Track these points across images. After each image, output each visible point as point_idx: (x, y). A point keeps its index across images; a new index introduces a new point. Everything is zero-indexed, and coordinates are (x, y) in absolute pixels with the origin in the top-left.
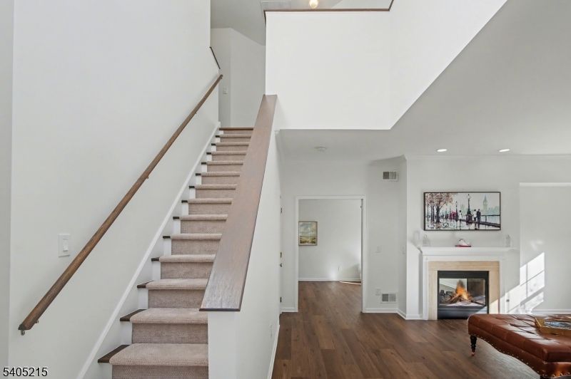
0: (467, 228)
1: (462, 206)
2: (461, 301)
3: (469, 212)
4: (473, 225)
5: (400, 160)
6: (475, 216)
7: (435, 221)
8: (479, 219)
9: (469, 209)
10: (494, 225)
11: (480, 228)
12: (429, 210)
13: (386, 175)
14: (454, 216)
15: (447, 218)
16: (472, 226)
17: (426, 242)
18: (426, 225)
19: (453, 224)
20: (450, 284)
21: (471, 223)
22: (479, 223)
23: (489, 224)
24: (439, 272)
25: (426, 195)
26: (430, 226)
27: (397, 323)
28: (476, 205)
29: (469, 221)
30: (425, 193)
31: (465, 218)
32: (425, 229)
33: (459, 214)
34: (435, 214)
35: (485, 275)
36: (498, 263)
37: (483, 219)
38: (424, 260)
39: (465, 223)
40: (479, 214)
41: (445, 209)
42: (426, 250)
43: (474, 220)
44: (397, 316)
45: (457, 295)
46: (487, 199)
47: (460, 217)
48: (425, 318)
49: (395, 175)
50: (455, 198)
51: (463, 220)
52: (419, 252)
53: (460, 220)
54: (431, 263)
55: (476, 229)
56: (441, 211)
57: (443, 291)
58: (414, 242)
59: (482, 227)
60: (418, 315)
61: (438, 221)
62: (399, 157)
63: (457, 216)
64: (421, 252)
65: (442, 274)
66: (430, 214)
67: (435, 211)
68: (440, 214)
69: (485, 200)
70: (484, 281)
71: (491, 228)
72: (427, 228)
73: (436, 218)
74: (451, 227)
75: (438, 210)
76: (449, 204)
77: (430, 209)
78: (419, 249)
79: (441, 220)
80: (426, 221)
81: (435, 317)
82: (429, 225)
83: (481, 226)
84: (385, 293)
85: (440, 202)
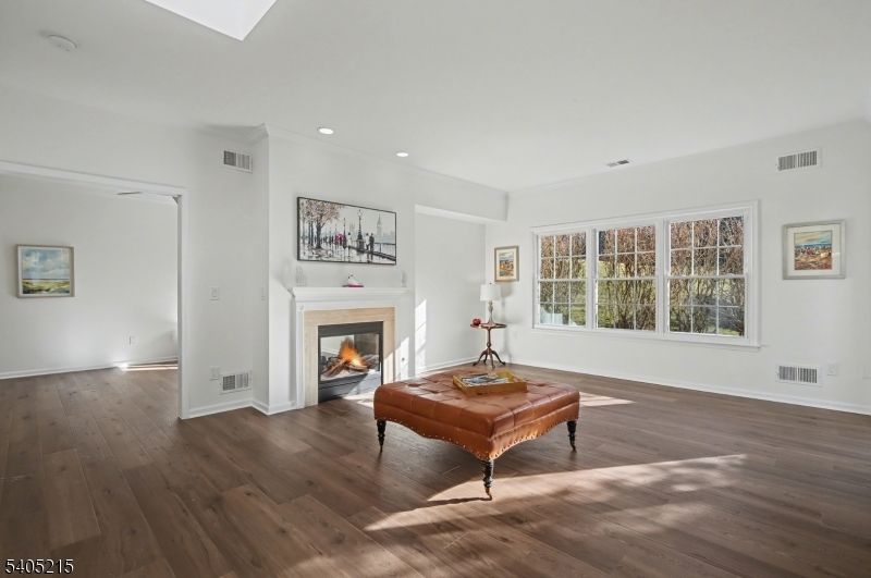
0: (357, 259)
1: (352, 227)
2: (348, 369)
3: (360, 237)
4: (365, 255)
5: (255, 135)
6: (368, 243)
7: (315, 245)
8: (372, 247)
9: (360, 232)
10: (389, 258)
12: (305, 227)
13: (229, 158)
14: (341, 240)
15: (331, 241)
16: (364, 258)
17: (301, 280)
18: (301, 251)
19: (341, 253)
20: (332, 346)
21: (363, 252)
22: (372, 253)
23: (383, 256)
24: (320, 327)
25: (301, 201)
26: (307, 252)
27: (252, 424)
28: (369, 229)
29: (360, 251)
30: (298, 199)
31: (355, 245)
32: (298, 259)
33: (348, 237)
34: (315, 234)
35: (377, 328)
36: (393, 309)
37: (376, 249)
38: (298, 310)
39: (354, 252)
40: (372, 239)
41: (330, 228)
42: (297, 291)
43: (366, 248)
44: (252, 411)
45: (342, 362)
46: (382, 221)
47: (349, 243)
48: (300, 405)
49: (246, 162)
50: (343, 212)
51: (353, 248)
52: (290, 296)
53: (350, 247)
54: (309, 314)
55: (369, 262)
56: (323, 231)
57: (324, 357)
58: (281, 279)
59: (376, 259)
60: (289, 403)
61: (319, 247)
62: (252, 129)
63: (345, 240)
64: (293, 296)
65: (325, 331)
66: (307, 234)
67: (315, 230)
68: (322, 236)
69: (379, 222)
70: (378, 336)
71: (386, 261)
72: (302, 256)
73: (316, 242)
74: (337, 257)
75: (319, 229)
76: (334, 221)
77: (307, 226)
78: (290, 291)
79: (323, 245)
80: (301, 245)
81: (315, 402)
82: (306, 252)
83: (374, 257)
84: (227, 374)
85: (321, 216)
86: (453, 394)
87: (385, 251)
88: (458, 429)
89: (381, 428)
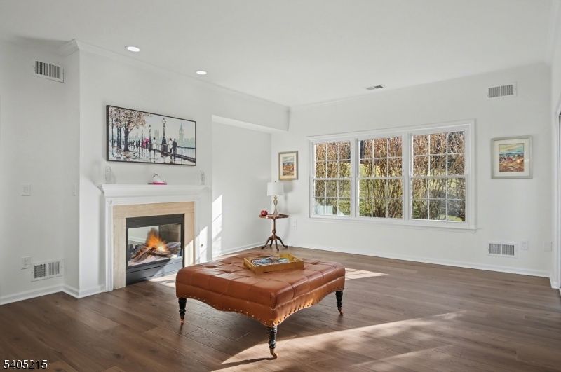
0: (162, 160)
1: (157, 133)
2: (154, 254)
3: (164, 141)
4: (169, 157)
5: (66, 49)
6: (171, 146)
7: (123, 148)
8: (175, 150)
9: (164, 138)
10: (190, 159)
11: (176, 162)
12: (114, 132)
13: (41, 68)
14: (147, 144)
15: (138, 145)
16: (168, 159)
17: (110, 178)
18: (110, 153)
19: (146, 155)
20: (139, 235)
21: (167, 155)
22: (175, 156)
23: (185, 158)
24: (128, 220)
25: (110, 109)
26: (116, 154)
27: (64, 307)
28: (172, 134)
29: (164, 153)
30: (108, 107)
31: (160, 148)
32: (108, 159)
33: (153, 141)
34: (123, 138)
35: (179, 219)
36: (193, 203)
37: (179, 152)
38: (107, 205)
39: (159, 154)
40: (174, 144)
41: (136, 133)
42: (106, 188)
43: (169, 150)
44: (63, 296)
45: (148, 249)
46: (183, 128)
47: (154, 147)
48: (109, 287)
49: (57, 72)
50: (148, 120)
51: (158, 151)
52: (100, 192)
53: (155, 150)
54: (116, 207)
55: (172, 163)
56: (130, 135)
57: (132, 246)
58: (93, 179)
59: (178, 161)
60: (99, 287)
61: (126, 149)
62: (66, 42)
63: (151, 145)
64: (103, 192)
65: (132, 223)
66: (115, 138)
67: (123, 135)
68: (130, 140)
69: (181, 129)
70: (179, 227)
71: (187, 162)
72: (111, 157)
73: (125, 145)
74: (143, 159)
75: (127, 133)
76: (141, 127)
77: (115, 131)
78: (100, 188)
79: (130, 148)
80: (110, 148)
81: (123, 284)
82: (114, 154)
83: (177, 159)
84: (39, 263)
85: (129, 122)
86: (244, 273)
87: (187, 153)
88: (248, 302)
89: (182, 304)
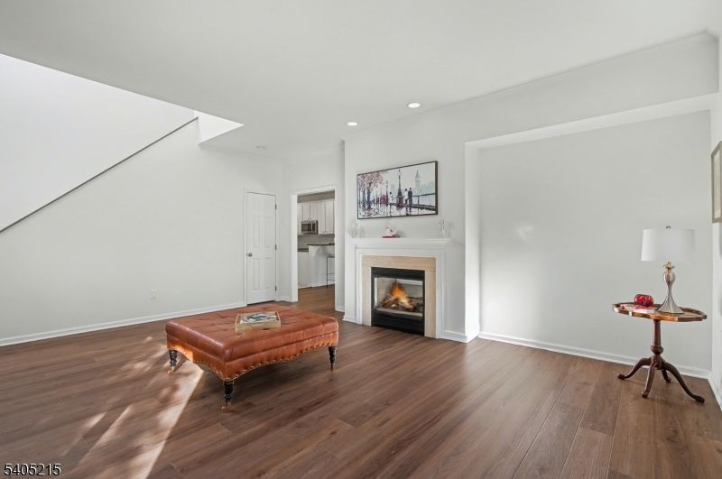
0: (398, 213)
1: (392, 187)
3: (400, 193)
4: (404, 209)
6: (406, 197)
8: (411, 201)
9: (400, 190)
10: (428, 208)
11: (413, 213)
12: (361, 195)
14: (384, 200)
15: (377, 202)
16: (403, 211)
18: (359, 213)
19: (384, 210)
21: (402, 207)
22: (411, 206)
23: (422, 207)
24: (373, 269)
26: (363, 213)
28: (408, 183)
29: (399, 206)
30: (358, 176)
31: (395, 201)
32: (358, 218)
33: (389, 196)
35: (420, 275)
36: (434, 259)
37: (415, 201)
38: (357, 255)
39: (395, 207)
40: (410, 194)
41: (376, 192)
46: (420, 174)
47: (390, 201)
48: (359, 321)
50: (385, 176)
51: (393, 204)
53: (391, 204)
54: (364, 258)
55: (407, 215)
59: (414, 211)
61: (369, 208)
63: (388, 199)
65: (377, 272)
66: (362, 200)
68: (371, 199)
69: (417, 176)
70: (421, 283)
71: (425, 212)
72: (360, 216)
74: (381, 214)
75: (369, 193)
76: (379, 185)
77: (362, 193)
80: (359, 209)
81: (369, 322)
83: (413, 209)
85: (370, 184)
87: (425, 202)
